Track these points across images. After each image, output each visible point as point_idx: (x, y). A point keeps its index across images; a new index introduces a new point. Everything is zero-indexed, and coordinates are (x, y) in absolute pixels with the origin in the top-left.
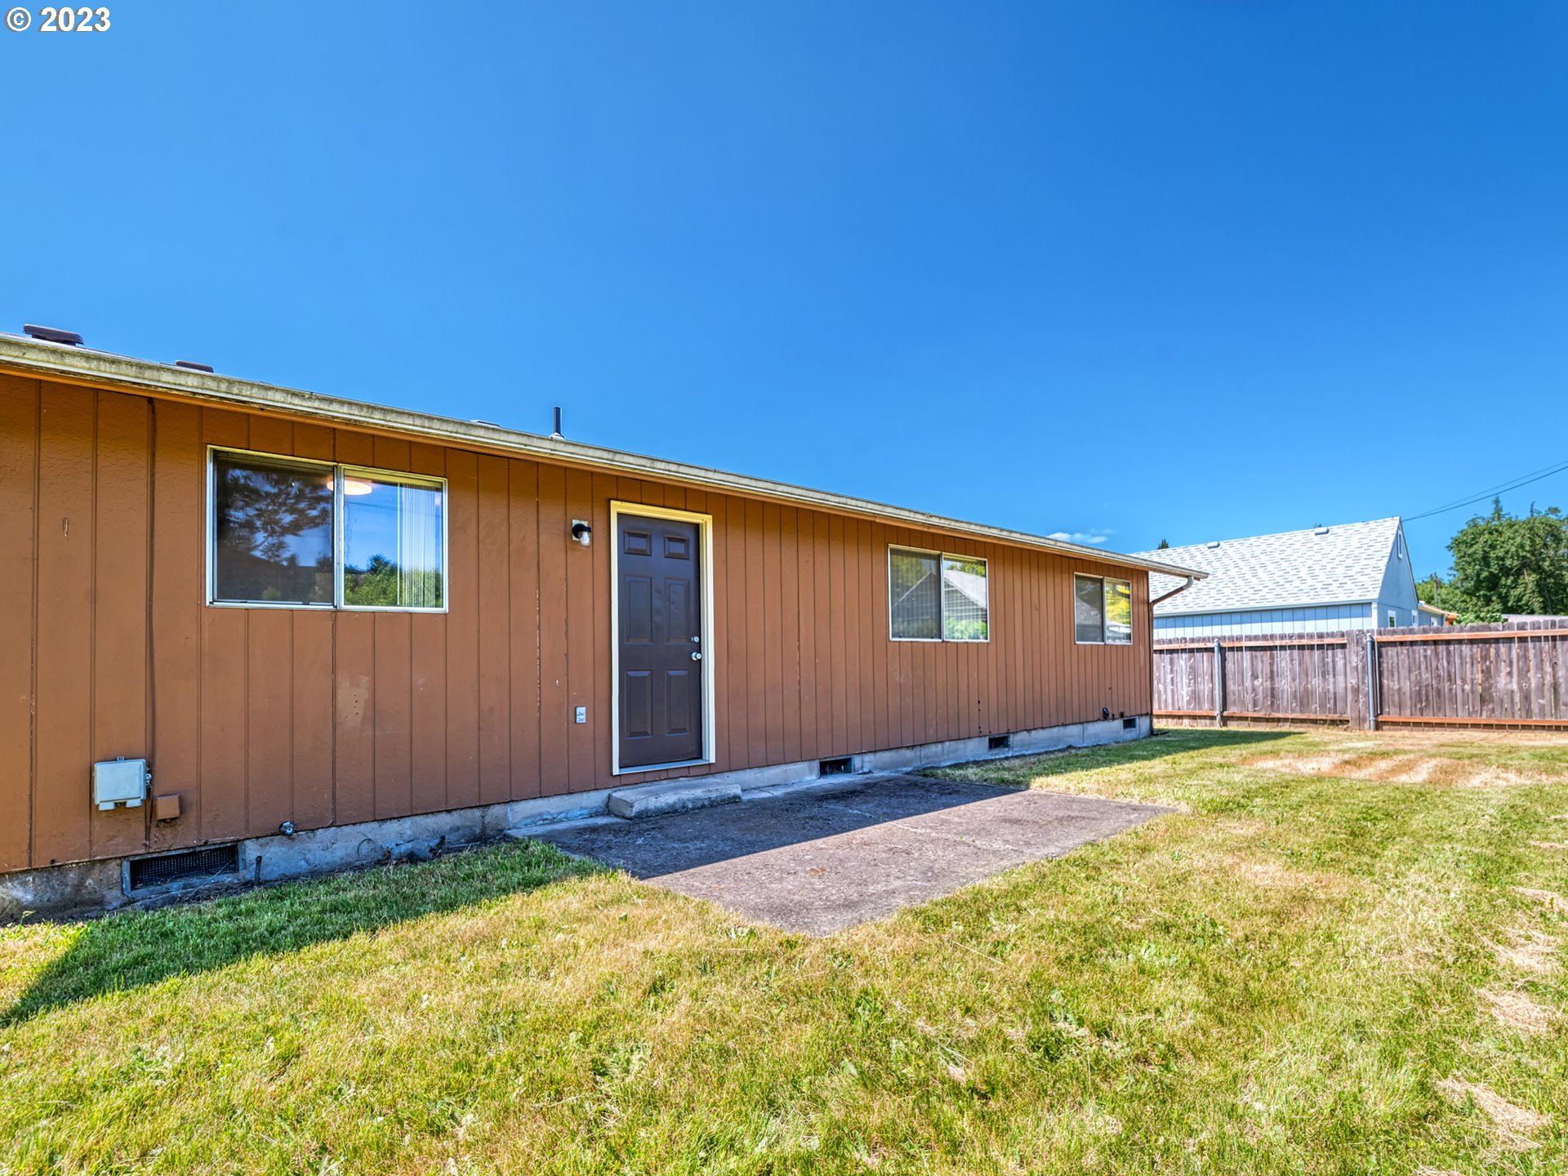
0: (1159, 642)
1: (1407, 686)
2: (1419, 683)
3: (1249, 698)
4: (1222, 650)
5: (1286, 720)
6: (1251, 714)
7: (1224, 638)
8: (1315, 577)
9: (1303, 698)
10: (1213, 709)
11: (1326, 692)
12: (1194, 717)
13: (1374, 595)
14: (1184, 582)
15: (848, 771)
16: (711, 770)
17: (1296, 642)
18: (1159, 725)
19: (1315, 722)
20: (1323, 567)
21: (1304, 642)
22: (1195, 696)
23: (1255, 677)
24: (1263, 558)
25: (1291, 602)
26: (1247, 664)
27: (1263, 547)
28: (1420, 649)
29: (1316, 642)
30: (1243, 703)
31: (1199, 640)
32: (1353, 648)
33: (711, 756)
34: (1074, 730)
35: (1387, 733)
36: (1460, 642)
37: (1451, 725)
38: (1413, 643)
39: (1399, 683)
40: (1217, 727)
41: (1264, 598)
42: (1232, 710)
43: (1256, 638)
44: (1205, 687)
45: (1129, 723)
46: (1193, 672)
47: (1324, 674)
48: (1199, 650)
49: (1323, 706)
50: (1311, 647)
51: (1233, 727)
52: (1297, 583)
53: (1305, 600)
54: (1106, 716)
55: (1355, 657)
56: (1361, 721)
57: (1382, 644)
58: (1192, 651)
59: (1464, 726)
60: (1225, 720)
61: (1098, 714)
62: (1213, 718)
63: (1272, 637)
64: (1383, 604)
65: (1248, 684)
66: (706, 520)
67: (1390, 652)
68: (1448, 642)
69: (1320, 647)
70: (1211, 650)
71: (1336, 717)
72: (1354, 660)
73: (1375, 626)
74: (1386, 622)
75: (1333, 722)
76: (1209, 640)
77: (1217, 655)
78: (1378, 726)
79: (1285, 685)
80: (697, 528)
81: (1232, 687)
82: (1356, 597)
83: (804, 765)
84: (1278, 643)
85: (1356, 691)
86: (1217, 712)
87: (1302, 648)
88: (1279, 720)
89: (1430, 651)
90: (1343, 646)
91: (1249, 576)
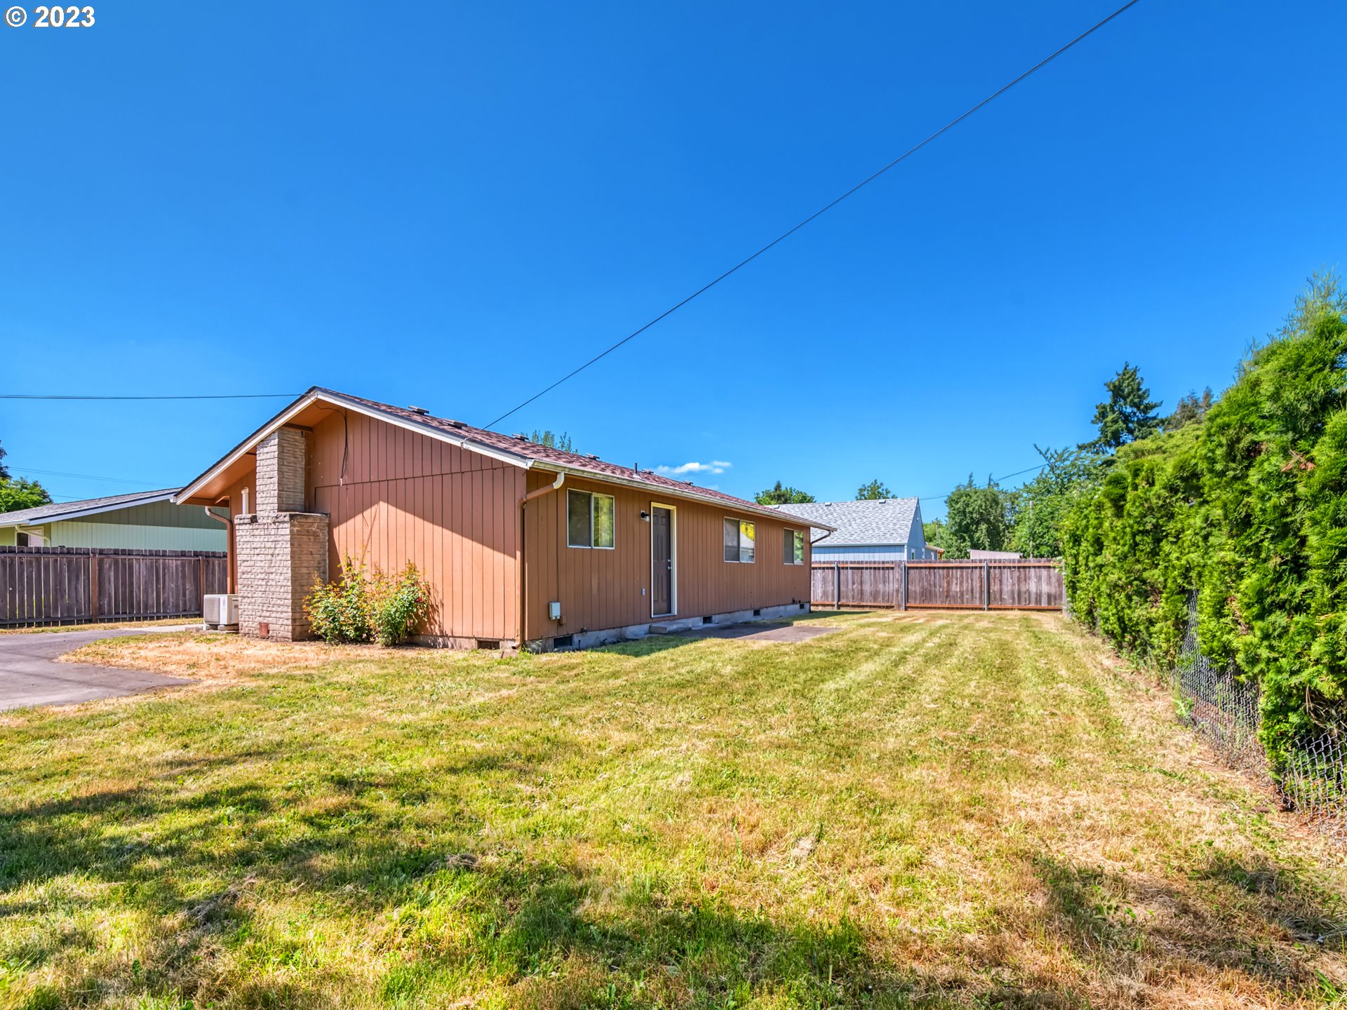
0: (816, 562)
1: (918, 589)
2: (923, 587)
3: (850, 595)
4: (839, 568)
5: (867, 606)
6: (851, 603)
7: (839, 562)
8: (879, 529)
9: (875, 595)
10: (833, 600)
11: (884, 592)
12: (824, 605)
13: (905, 541)
14: (826, 533)
15: (710, 622)
16: (675, 618)
17: (872, 566)
18: (813, 608)
19: (880, 607)
20: (883, 523)
21: (876, 566)
22: (825, 593)
23: (853, 583)
24: (854, 515)
25: (868, 542)
26: (850, 576)
27: (854, 508)
28: (924, 571)
29: (881, 566)
30: (847, 597)
31: (828, 562)
32: (897, 569)
33: (675, 611)
34: (782, 608)
35: (910, 612)
36: (939, 568)
37: (935, 608)
38: (921, 568)
39: (915, 588)
40: (835, 609)
41: (855, 540)
42: (843, 601)
43: (854, 562)
44: (830, 588)
45: (802, 607)
46: (824, 579)
47: (884, 582)
48: (828, 568)
49: (883, 599)
50: (879, 568)
51: (843, 609)
52: (871, 532)
53: (875, 542)
54: (794, 602)
55: (897, 574)
56: (899, 606)
57: (909, 568)
58: (824, 568)
59: (939, 608)
60: (839, 607)
61: (791, 601)
62: (833, 605)
63: (862, 562)
64: (910, 545)
65: (850, 587)
66: (673, 508)
67: (912, 572)
68: (934, 568)
69: (883, 568)
70: (833, 568)
71: (889, 604)
72: (897, 576)
73: (905, 559)
74: (911, 556)
75: (888, 607)
76: (831, 562)
77: (836, 571)
78: (906, 609)
79: (867, 588)
80: (669, 511)
81: (842, 588)
82: (898, 542)
83: (698, 618)
84: (864, 566)
85: (897, 591)
86: (835, 603)
87: (875, 568)
88: (863, 606)
89: (927, 571)
90: (893, 568)
91: (847, 525)
